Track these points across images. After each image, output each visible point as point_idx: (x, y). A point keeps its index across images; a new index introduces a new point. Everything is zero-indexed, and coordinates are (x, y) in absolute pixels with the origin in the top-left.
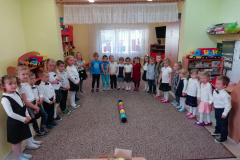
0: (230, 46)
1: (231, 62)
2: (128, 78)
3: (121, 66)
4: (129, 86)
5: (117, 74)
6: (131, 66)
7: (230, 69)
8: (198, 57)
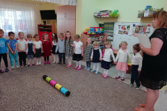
0: (111, 26)
1: (112, 36)
2: (38, 54)
3: (30, 42)
4: (39, 61)
5: (27, 51)
6: (40, 42)
7: (112, 40)
8: (93, 33)
